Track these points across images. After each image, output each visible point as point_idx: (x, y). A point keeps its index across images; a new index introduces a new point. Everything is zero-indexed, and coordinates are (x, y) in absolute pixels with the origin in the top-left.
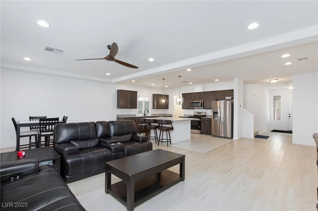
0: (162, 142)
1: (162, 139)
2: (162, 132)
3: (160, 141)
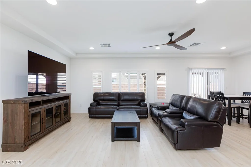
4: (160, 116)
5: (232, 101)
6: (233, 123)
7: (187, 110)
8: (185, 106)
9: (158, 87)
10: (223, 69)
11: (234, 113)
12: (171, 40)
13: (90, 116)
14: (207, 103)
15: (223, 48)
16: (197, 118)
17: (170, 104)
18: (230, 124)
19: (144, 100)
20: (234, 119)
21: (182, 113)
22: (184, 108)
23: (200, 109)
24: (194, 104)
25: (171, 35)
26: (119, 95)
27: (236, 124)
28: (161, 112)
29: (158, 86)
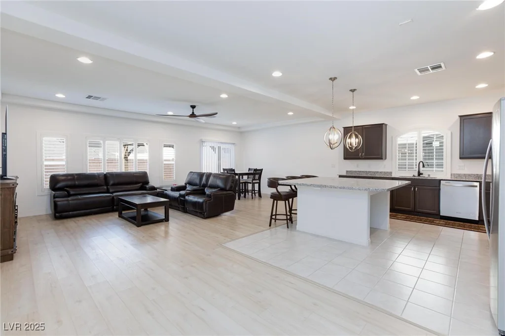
0: (275, 219)
1: (276, 215)
2: (275, 201)
3: (273, 219)
4: (181, 195)
5: (241, 177)
6: (241, 198)
7: (208, 185)
8: (205, 183)
9: (165, 164)
10: (234, 144)
11: (242, 189)
12: (193, 113)
13: (57, 214)
14: (225, 177)
15: (234, 123)
16: (219, 190)
17: (186, 184)
18: (239, 199)
19: (147, 183)
20: (242, 195)
21: (204, 190)
22: (205, 184)
23: (220, 183)
24: (215, 179)
25: (193, 107)
26: (106, 177)
27: (244, 198)
28: (183, 192)
29: (165, 162)
